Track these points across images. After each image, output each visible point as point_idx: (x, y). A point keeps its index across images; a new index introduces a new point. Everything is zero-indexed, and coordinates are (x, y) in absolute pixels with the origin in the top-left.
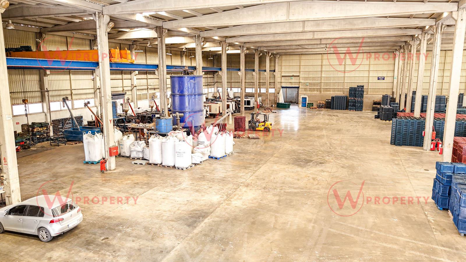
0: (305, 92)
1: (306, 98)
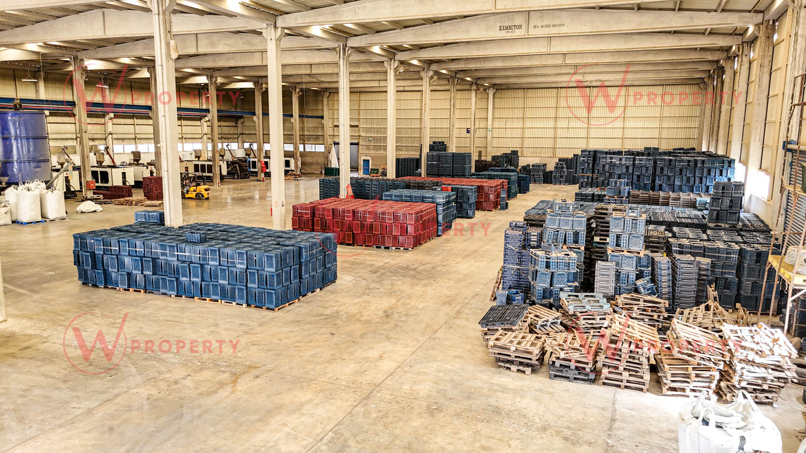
0: (367, 152)
1: (368, 161)
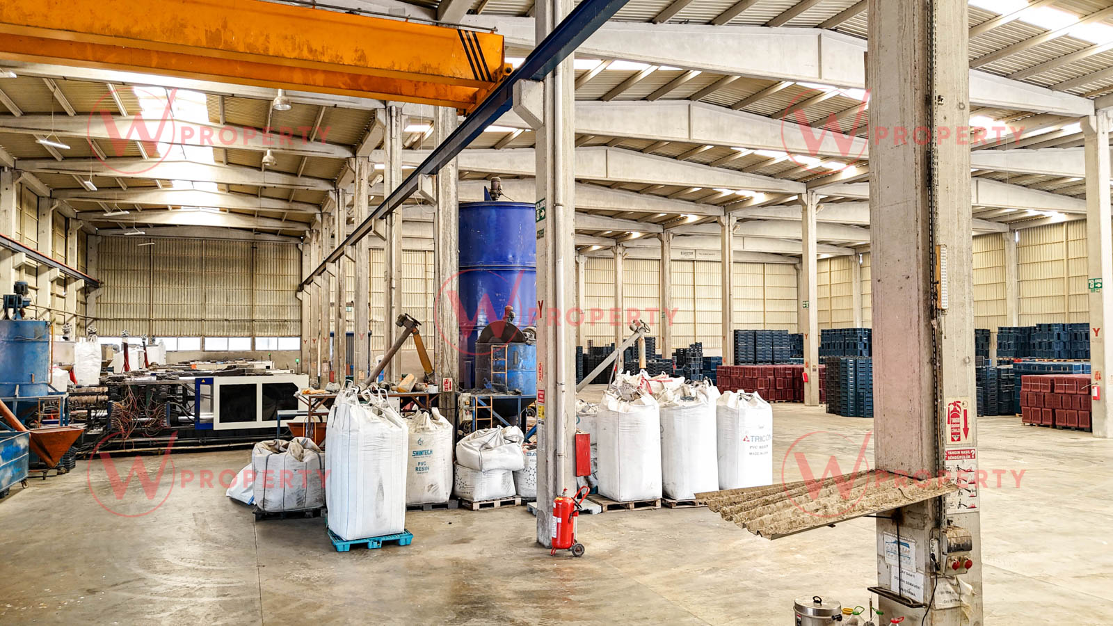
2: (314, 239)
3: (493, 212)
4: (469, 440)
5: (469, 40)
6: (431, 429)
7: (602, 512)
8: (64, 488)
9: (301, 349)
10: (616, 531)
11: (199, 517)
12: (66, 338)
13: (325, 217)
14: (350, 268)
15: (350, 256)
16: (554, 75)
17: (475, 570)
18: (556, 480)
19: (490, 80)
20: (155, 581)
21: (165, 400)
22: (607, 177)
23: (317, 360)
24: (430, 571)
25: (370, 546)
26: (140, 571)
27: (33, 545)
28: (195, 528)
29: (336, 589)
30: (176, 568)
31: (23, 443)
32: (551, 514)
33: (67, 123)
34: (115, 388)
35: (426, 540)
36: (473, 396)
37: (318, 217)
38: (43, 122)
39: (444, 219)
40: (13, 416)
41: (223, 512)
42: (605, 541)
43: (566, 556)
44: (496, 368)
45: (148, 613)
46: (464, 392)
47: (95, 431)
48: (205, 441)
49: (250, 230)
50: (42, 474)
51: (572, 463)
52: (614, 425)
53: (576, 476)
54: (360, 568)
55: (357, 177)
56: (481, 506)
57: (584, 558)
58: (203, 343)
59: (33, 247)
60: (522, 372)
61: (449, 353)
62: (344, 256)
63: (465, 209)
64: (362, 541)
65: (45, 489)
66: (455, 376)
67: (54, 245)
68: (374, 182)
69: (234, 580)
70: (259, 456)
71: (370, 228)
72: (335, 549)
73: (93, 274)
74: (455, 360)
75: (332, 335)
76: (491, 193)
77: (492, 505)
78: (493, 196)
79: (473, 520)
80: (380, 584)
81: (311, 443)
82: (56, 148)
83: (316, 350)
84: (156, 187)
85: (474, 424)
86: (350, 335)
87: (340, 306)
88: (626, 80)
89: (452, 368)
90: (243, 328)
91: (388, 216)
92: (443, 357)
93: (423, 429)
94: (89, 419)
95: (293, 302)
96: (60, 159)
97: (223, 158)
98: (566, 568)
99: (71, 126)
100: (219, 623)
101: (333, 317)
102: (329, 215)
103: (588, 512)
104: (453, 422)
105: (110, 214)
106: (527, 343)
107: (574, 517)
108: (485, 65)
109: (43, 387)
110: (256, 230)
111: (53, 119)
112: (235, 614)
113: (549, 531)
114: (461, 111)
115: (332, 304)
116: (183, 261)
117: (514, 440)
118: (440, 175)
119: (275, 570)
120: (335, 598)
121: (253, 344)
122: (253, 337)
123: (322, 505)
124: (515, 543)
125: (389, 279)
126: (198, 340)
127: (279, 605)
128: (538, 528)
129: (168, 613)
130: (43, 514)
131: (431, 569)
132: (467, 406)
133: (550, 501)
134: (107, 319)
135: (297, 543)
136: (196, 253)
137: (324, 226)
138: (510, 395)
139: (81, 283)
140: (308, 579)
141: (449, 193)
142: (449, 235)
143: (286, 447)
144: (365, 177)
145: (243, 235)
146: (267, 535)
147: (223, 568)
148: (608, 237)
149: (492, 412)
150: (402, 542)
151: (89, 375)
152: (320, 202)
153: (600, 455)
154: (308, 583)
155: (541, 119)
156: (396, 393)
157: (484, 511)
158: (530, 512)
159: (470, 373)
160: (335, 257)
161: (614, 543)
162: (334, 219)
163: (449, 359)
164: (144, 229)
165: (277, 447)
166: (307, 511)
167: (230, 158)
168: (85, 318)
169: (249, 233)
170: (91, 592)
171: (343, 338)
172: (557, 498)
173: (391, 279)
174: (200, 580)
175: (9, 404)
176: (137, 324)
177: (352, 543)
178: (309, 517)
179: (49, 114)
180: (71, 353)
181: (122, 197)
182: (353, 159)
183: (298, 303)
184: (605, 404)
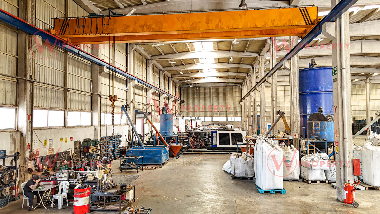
2: (245, 84)
3: (313, 71)
4: (306, 157)
5: (304, 11)
6: (291, 152)
7: (365, 190)
8: (178, 163)
9: (242, 121)
10: (373, 199)
11: (215, 176)
12: (177, 118)
13: (249, 77)
14: (258, 94)
15: (258, 90)
16: (340, 19)
17: (312, 207)
18: (344, 176)
19: (312, 24)
20: (205, 196)
21: (203, 137)
22: (362, 52)
23: (247, 124)
24: (294, 205)
25: (271, 192)
26: (200, 192)
27: (172, 180)
28: (214, 179)
29: (260, 206)
30: (210, 192)
31: (168, 149)
32: (343, 189)
33: (176, 56)
34: (190, 134)
35: (291, 193)
36: (307, 141)
37: (247, 77)
38: (170, 56)
39: (293, 76)
40: (165, 141)
41: (222, 175)
42: (368, 202)
43: (350, 207)
44: (316, 131)
45: (204, 206)
46: (303, 139)
47: (185, 146)
48: (215, 151)
49: (225, 83)
50: (172, 158)
51: (352, 170)
52: (370, 155)
53: (354, 175)
54: (268, 200)
55: (260, 63)
56: (312, 182)
57: (358, 208)
58: (212, 119)
59: (167, 92)
60: (327, 132)
61: (296, 124)
62: (256, 90)
63: (302, 71)
64: (268, 191)
65: (174, 163)
66: (299, 133)
67: (172, 91)
68: (266, 64)
69: (227, 198)
70: (233, 158)
71: (266, 80)
72: (259, 192)
73: (182, 99)
74: (299, 127)
75: (252, 116)
76: (311, 65)
77: (316, 182)
78: (312, 65)
79: (309, 187)
80: (275, 207)
81: (249, 155)
82: (173, 63)
83: (247, 121)
84: (198, 71)
85: (307, 151)
86: (258, 116)
87: (255, 107)
88: (370, 13)
89: (298, 130)
90: (224, 114)
91: (272, 76)
92: (294, 126)
93: (288, 152)
94: (183, 143)
95: (239, 105)
96: (174, 66)
97: (217, 61)
98: (351, 212)
99: (177, 56)
100: (224, 212)
101: (252, 110)
102: (250, 76)
103: (359, 189)
104: (299, 149)
105: (187, 81)
106: (328, 121)
107: (354, 192)
108: (310, 19)
109: (172, 133)
110: (227, 83)
111: (173, 55)
112: (229, 210)
113: (342, 196)
114: (300, 37)
115: (252, 106)
116: (206, 94)
117: (325, 158)
118: (292, 60)
119: (240, 197)
120: (261, 210)
121: (227, 119)
122: (227, 117)
123: (253, 176)
124: (327, 198)
125: (272, 98)
126: (210, 118)
127: (242, 209)
128: (337, 194)
129: (209, 207)
130: (174, 170)
131: (294, 204)
132: (304, 145)
133: (342, 184)
134: (186, 112)
135: (246, 188)
136: (209, 91)
137: (249, 80)
138: (322, 141)
139: (179, 102)
140: (251, 202)
141: (295, 66)
142: (295, 81)
143: (241, 155)
144: (263, 62)
145: (223, 84)
146: (236, 184)
147: (224, 194)
148: (362, 76)
149: (315, 147)
150: (282, 193)
151: (183, 129)
152: (247, 72)
153: (364, 167)
154: (251, 203)
155: (335, 36)
156: (277, 138)
157: (313, 184)
158: (333, 186)
159: (304, 132)
160: (253, 90)
161: (372, 204)
162: (252, 77)
163: (296, 127)
164: (195, 85)
165: (238, 155)
166: (248, 177)
167: (219, 61)
168: (180, 112)
169: (225, 84)
170: (188, 196)
171: (256, 117)
172: (346, 184)
173: (273, 97)
174: (217, 197)
175: (164, 138)
176: (194, 113)
177: (265, 191)
178: (249, 180)
179: (171, 53)
180: (178, 123)
181: (189, 75)
182: (259, 57)
183: (240, 106)
184: (366, 147)
